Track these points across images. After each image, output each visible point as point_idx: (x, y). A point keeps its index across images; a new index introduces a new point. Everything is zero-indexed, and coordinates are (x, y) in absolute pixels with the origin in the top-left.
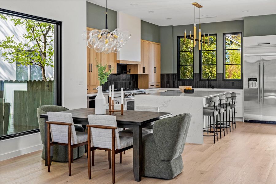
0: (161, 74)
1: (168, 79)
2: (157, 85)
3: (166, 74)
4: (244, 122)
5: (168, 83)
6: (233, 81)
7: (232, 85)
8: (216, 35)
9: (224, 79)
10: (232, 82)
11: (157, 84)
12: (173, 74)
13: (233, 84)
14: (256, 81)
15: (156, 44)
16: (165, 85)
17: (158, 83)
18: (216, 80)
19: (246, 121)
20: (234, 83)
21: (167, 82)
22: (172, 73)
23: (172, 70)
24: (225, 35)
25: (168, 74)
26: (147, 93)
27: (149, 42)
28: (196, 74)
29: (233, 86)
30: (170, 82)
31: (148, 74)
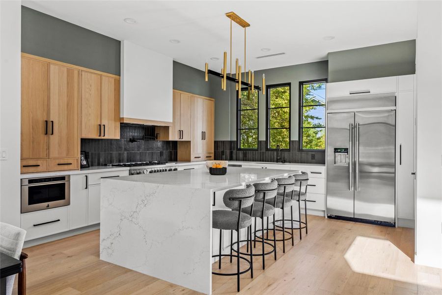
0: (215, 142)
1: (224, 148)
2: (207, 157)
3: (221, 141)
4: (326, 217)
5: (224, 155)
6: (313, 153)
7: (312, 159)
8: (289, 84)
9: (300, 150)
10: (312, 155)
11: (208, 155)
12: (231, 142)
13: (313, 157)
14: (346, 154)
15: (206, 99)
16: (219, 157)
17: (210, 153)
18: (289, 150)
19: (330, 217)
20: (314, 155)
21: (223, 153)
22: (229, 140)
23: (229, 136)
24: (303, 85)
25: (224, 141)
26: (179, 169)
27: (191, 94)
28: (261, 141)
29: (314, 161)
30: (226, 152)
31: (190, 141)
